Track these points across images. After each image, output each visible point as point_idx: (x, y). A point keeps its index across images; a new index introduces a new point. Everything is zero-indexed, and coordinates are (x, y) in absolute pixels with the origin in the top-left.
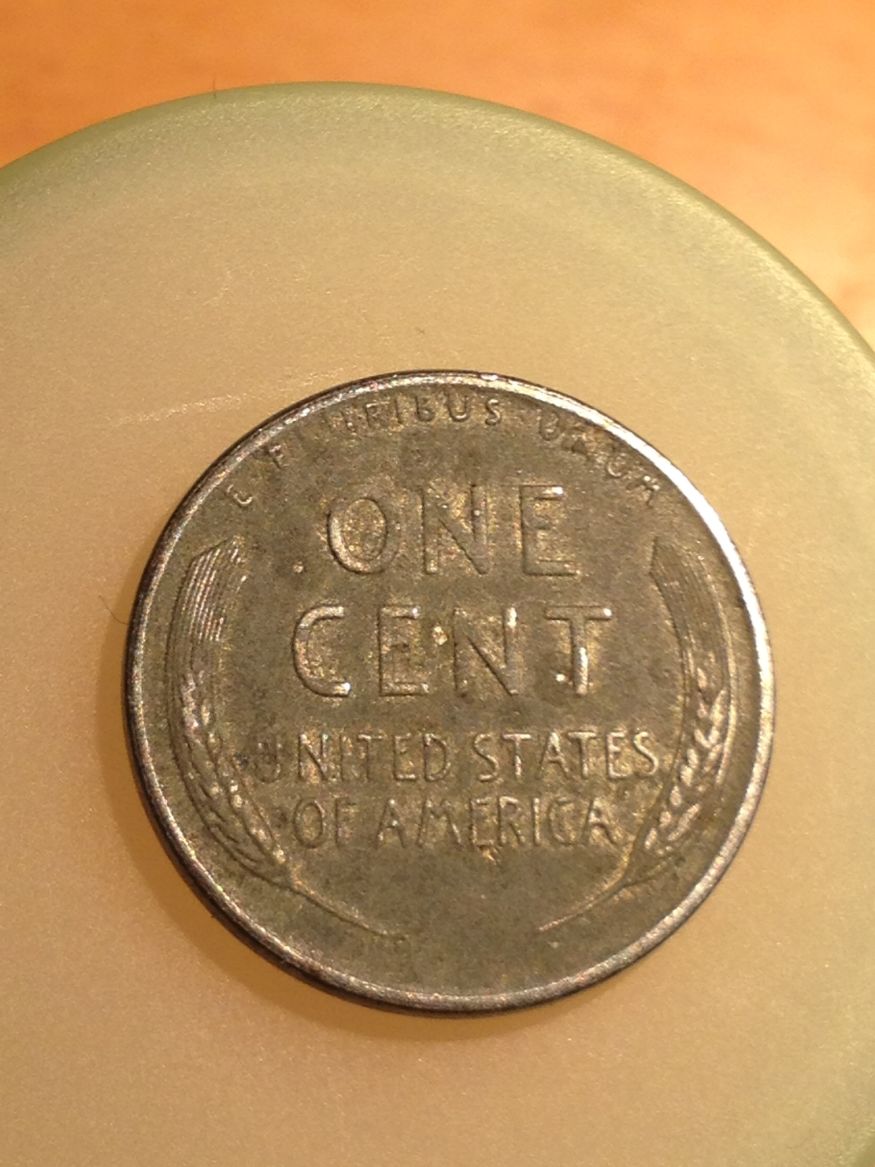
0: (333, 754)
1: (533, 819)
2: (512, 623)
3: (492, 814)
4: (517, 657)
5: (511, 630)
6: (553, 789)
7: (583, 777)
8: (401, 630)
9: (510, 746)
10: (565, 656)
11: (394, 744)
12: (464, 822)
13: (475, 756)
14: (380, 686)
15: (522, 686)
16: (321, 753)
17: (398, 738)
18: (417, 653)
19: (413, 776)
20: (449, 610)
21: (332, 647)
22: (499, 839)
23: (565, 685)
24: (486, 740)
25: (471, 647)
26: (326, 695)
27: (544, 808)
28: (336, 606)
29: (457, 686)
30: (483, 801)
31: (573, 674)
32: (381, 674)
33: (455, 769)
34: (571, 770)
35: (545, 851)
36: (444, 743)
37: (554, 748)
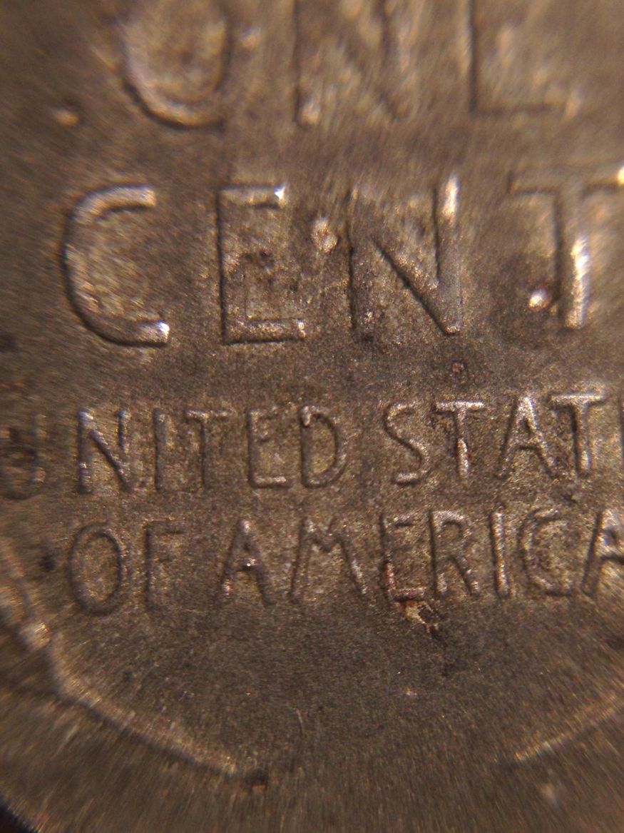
0: (141, 444)
1: (494, 550)
2: (450, 207)
3: (421, 541)
4: (460, 268)
5: (447, 222)
6: (525, 495)
7: (583, 475)
8: (258, 229)
9: (449, 422)
10: (543, 262)
11: (248, 425)
12: (372, 557)
13: (389, 443)
14: (223, 326)
15: (468, 319)
16: (120, 444)
17: (255, 415)
18: (284, 267)
19: (281, 479)
20: (339, 189)
21: (136, 259)
22: (434, 585)
23: (545, 311)
24: (409, 412)
25: (378, 255)
26: (126, 344)
27: (512, 531)
28: (138, 185)
29: (355, 324)
30: (404, 518)
31: (559, 290)
32: (223, 304)
33: (355, 465)
34: (557, 460)
35: (516, 607)
36: (336, 421)
37: (525, 424)
